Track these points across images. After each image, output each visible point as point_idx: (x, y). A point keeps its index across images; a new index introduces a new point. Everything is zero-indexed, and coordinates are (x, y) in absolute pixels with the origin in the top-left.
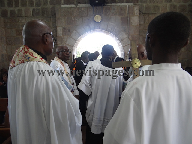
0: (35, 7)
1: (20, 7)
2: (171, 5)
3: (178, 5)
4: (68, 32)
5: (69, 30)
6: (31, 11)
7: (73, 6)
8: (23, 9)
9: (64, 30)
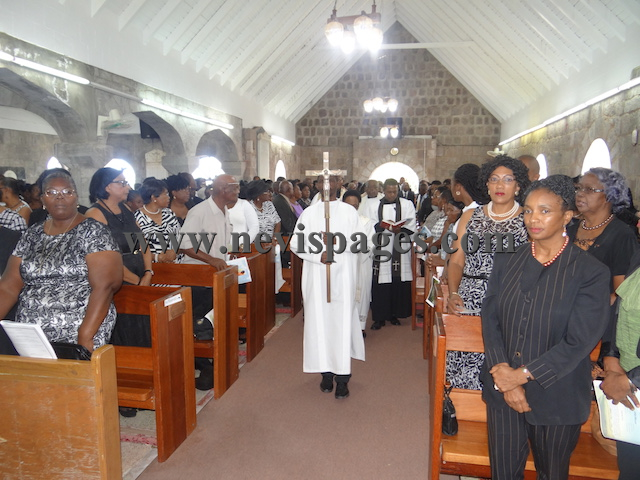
0: (331, 136)
1: (316, 136)
4: (364, 163)
6: (327, 139)
7: (371, 137)
8: (319, 137)
9: (361, 161)
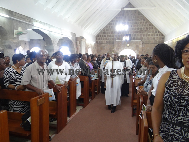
0: (107, 40)
2: (155, 41)
3: (157, 40)
5: (118, 49)
6: (106, 41)
7: (120, 40)
8: (103, 41)
